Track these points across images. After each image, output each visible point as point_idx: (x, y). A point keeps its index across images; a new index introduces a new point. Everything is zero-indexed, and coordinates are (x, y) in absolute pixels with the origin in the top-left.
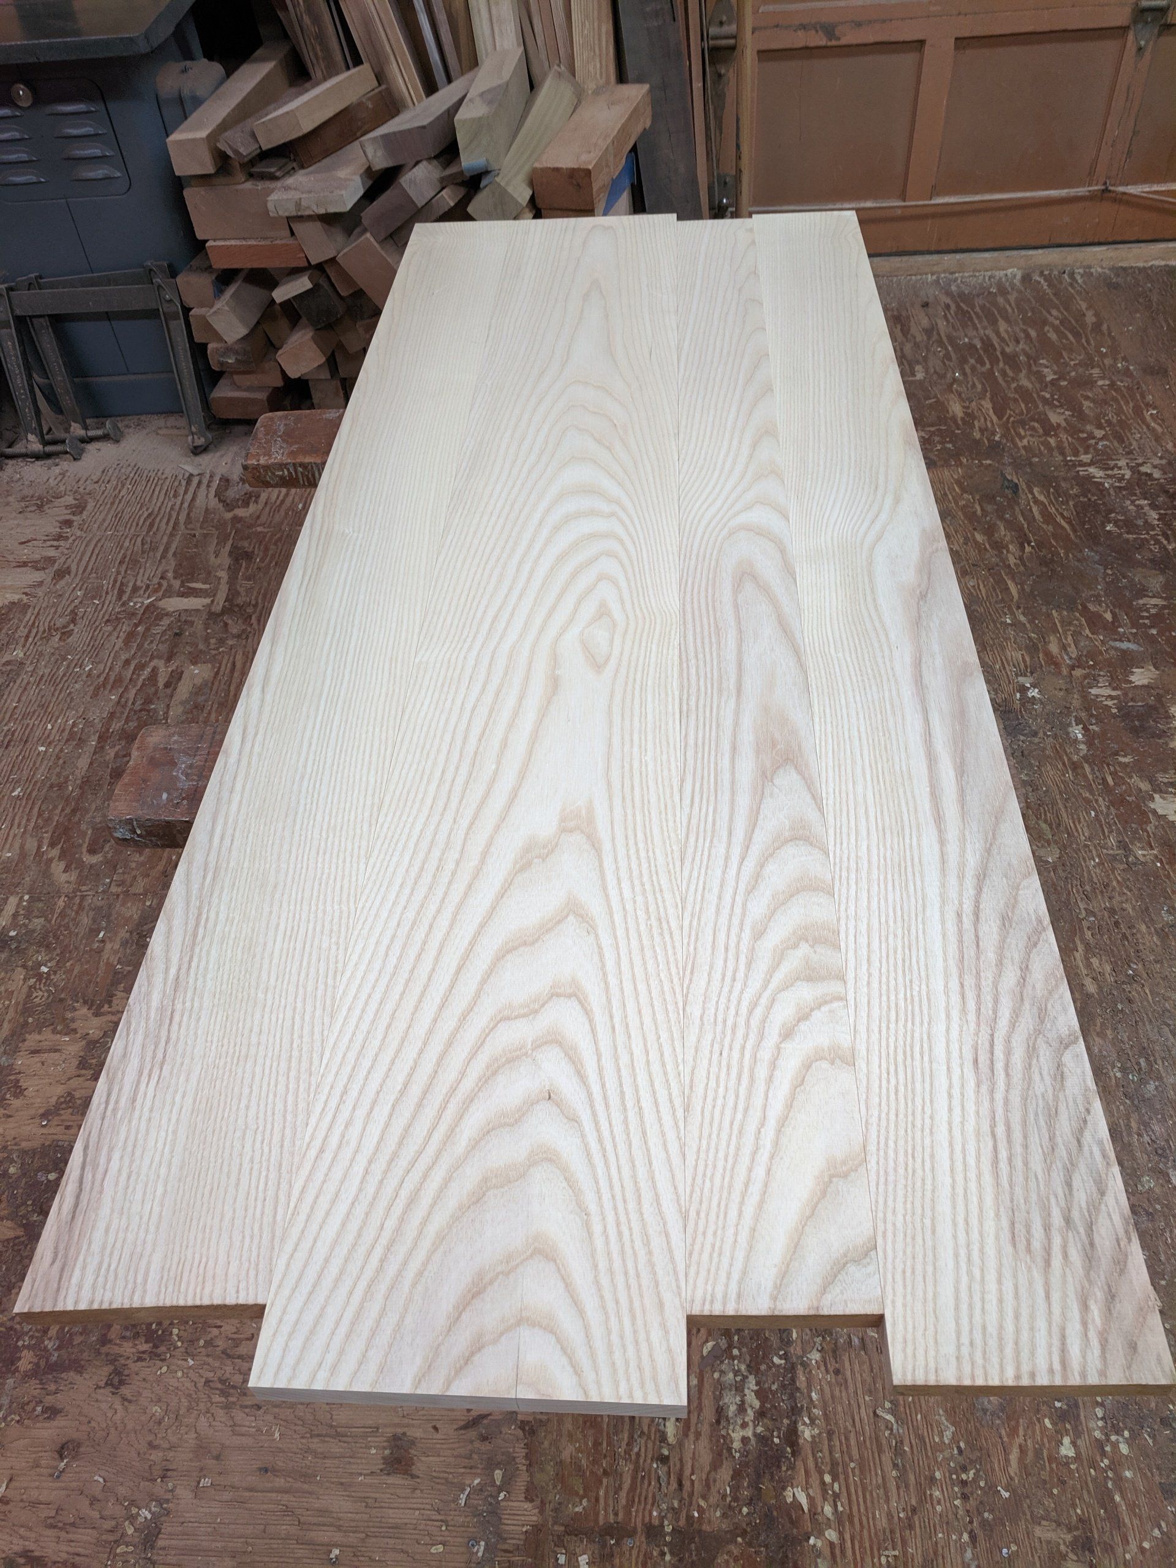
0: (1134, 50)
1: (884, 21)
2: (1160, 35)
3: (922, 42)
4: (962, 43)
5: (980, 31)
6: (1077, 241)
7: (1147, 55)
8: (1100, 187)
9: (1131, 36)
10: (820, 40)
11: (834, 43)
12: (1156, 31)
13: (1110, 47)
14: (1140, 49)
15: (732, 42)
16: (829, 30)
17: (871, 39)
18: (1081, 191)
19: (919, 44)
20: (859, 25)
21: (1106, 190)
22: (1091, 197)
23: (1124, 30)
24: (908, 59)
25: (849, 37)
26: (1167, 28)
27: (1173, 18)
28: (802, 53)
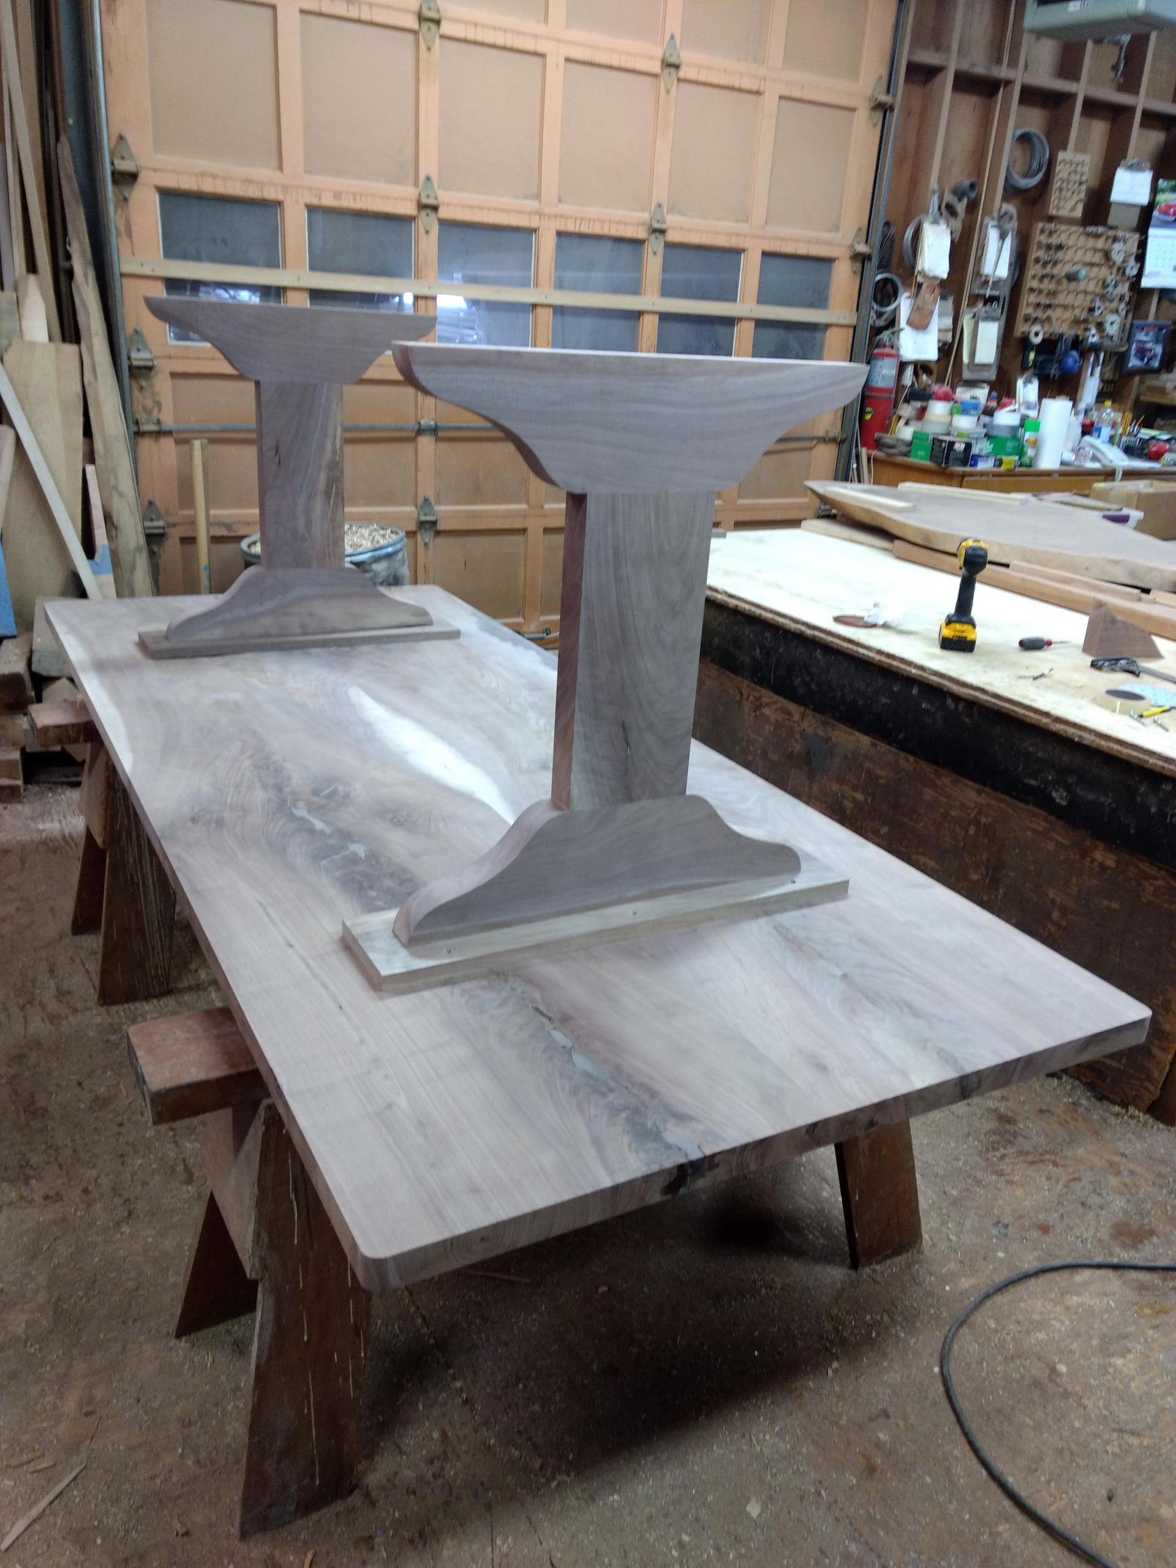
0: (423, 545)
2: (435, 536)
7: (431, 546)
9: (419, 536)
10: (222, 532)
11: (233, 534)
12: (433, 535)
14: (426, 544)
15: (161, 531)
16: (228, 526)
20: (248, 524)
23: (415, 532)
25: (243, 531)
26: (438, 533)
27: (441, 526)
28: (215, 540)
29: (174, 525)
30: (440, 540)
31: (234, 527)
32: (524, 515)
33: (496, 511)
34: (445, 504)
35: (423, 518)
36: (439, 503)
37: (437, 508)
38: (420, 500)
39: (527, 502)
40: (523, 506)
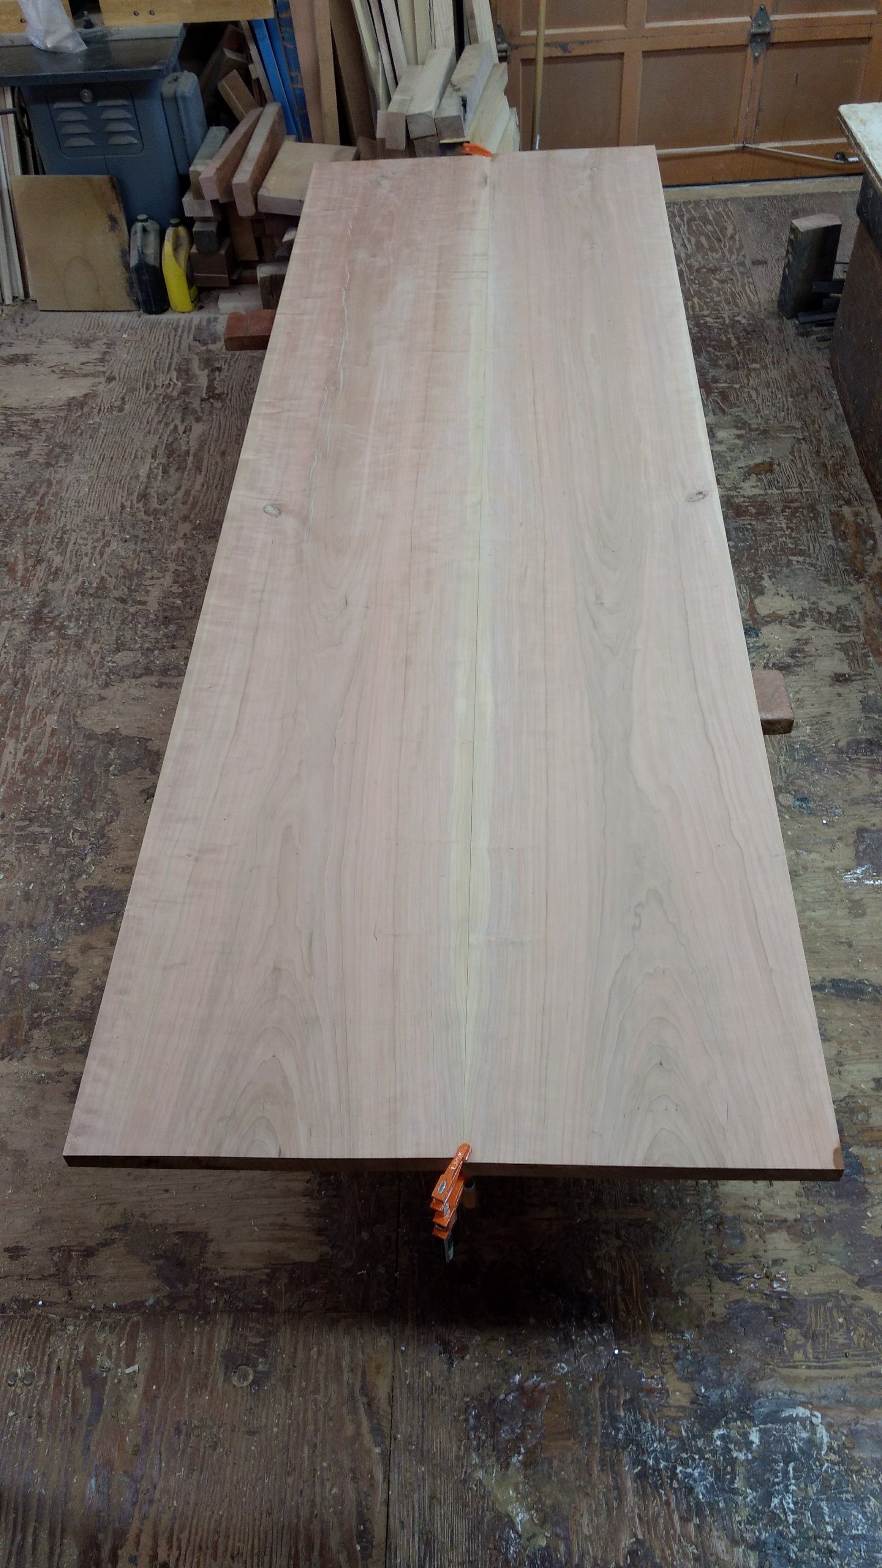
0: (752, 59)
1: (598, 41)
2: (768, 49)
3: (622, 54)
4: (646, 54)
5: (656, 48)
6: (731, 180)
7: (761, 62)
8: (742, 145)
9: (749, 50)
10: (560, 53)
11: (568, 54)
12: (765, 48)
13: (738, 56)
14: (756, 58)
15: (504, 54)
16: (564, 47)
17: (590, 52)
18: (732, 146)
19: (621, 55)
20: (582, 43)
21: (744, 147)
22: (737, 151)
23: (746, 46)
24: (616, 62)
25: (577, 51)
26: (772, 45)
27: (775, 39)
28: (548, 60)
29: (517, 47)
30: (773, 52)
31: (569, 47)
32: (870, 22)
33: (839, 18)
34: (782, 13)
35: (754, 30)
36: (775, 11)
37: (773, 18)
38: (756, 9)
39: (876, 9)
40: (873, 12)
